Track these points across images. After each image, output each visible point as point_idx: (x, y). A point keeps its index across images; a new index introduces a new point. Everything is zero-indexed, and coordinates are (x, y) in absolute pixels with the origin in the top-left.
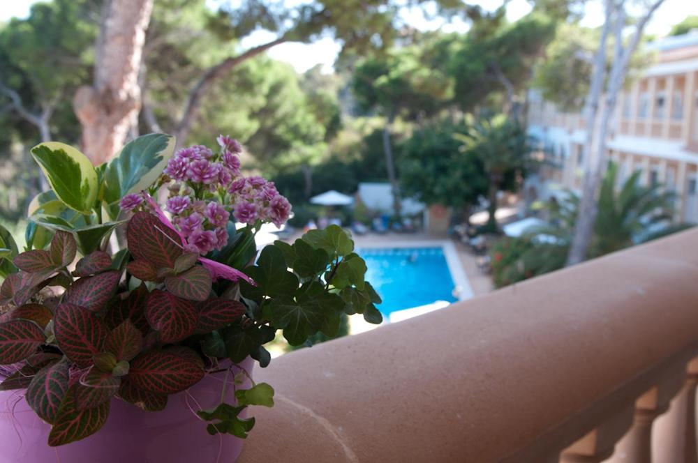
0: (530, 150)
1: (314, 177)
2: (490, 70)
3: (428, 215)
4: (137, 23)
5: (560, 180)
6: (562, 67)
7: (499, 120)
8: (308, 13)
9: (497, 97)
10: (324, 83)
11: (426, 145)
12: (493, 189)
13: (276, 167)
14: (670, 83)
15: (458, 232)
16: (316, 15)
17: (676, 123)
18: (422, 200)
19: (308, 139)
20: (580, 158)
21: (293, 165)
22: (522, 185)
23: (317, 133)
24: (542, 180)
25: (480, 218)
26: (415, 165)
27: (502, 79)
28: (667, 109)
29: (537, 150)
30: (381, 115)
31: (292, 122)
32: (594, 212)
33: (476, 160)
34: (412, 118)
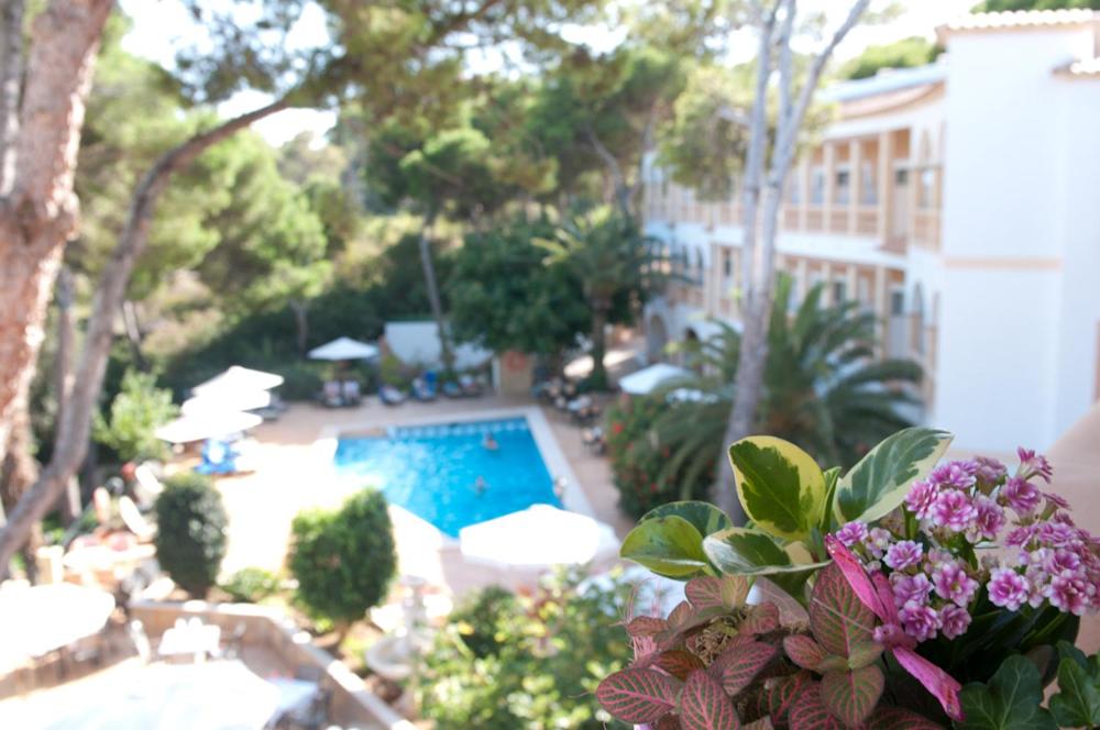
0: (649, 258)
1: (310, 316)
2: (581, 137)
3: (497, 366)
4: (74, 90)
5: (699, 303)
6: (699, 131)
7: (600, 215)
8: (321, 61)
9: (593, 178)
10: (318, 163)
11: (489, 257)
12: (597, 322)
13: (249, 304)
14: (855, 150)
15: (548, 390)
16: (334, 63)
17: (869, 209)
18: (487, 344)
19: (298, 256)
20: (728, 268)
21: (278, 297)
22: (641, 312)
23: (314, 246)
24: (671, 304)
25: (580, 367)
26: (475, 290)
27: (601, 151)
28: (852, 189)
29: (660, 258)
30: (414, 212)
31: (272, 230)
32: (763, 351)
33: (568, 276)
34: (462, 214)
